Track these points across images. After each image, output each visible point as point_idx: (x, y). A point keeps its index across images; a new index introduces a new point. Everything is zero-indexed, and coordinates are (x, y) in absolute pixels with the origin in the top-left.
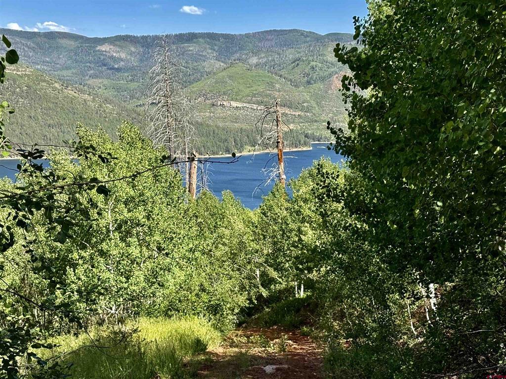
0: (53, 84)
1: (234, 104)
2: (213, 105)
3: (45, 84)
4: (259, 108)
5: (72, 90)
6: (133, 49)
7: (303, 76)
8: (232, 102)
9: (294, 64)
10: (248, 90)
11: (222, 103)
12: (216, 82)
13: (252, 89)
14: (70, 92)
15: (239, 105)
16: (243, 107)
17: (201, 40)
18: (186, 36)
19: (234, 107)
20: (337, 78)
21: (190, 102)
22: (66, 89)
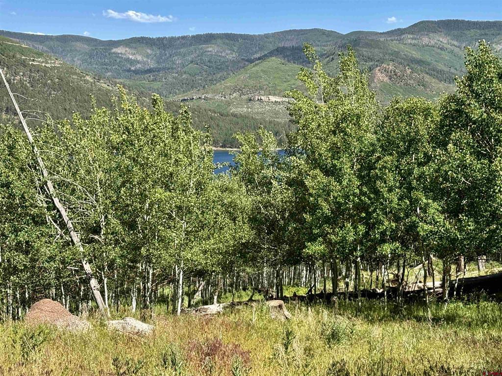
0: (84, 77)
1: (273, 99)
2: (250, 100)
3: (76, 77)
5: (105, 83)
8: (270, 96)
9: (328, 59)
10: (285, 84)
11: (259, 98)
12: (250, 77)
13: (290, 83)
14: (103, 85)
15: (278, 99)
16: (282, 102)
17: (219, 41)
18: (204, 37)
19: (273, 102)
20: (379, 70)
21: (225, 98)
22: (98, 82)
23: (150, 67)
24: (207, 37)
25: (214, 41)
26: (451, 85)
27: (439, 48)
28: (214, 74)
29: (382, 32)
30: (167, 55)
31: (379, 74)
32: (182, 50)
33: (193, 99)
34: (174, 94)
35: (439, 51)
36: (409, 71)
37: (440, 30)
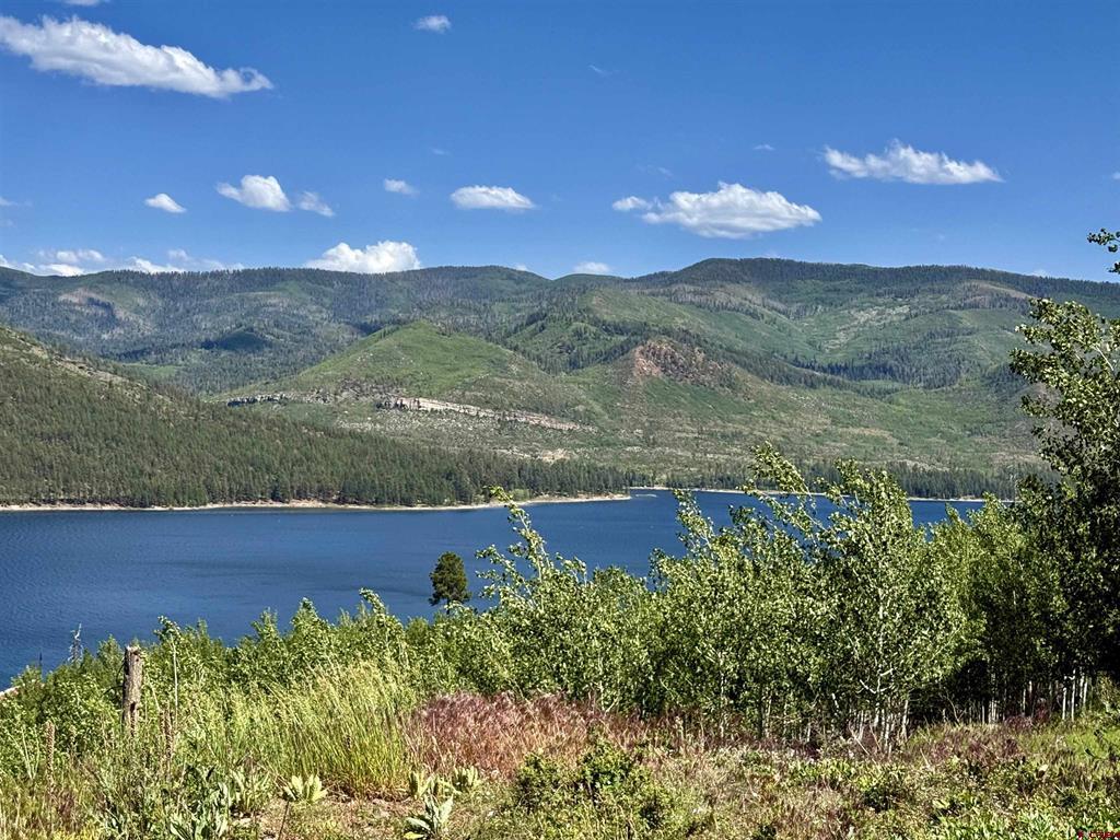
0: (29, 348)
1: (427, 404)
2: (379, 406)
3: (11, 349)
4: (481, 414)
5: (74, 363)
6: (141, 302)
7: (558, 350)
8: (421, 400)
9: (533, 326)
10: (451, 375)
11: (399, 402)
12: (375, 359)
13: (460, 373)
14: (69, 366)
15: (438, 406)
16: (448, 412)
17: (292, 286)
18: (261, 276)
19: (427, 411)
20: (642, 352)
21: (325, 400)
22: (60, 360)
23: (143, 334)
24: (266, 274)
25: (281, 285)
26: (784, 388)
27: (747, 313)
28: (289, 352)
29: (629, 277)
30: (181, 310)
31: (641, 360)
32: (213, 301)
33: (255, 401)
34: (210, 392)
35: (749, 319)
36: (700, 357)
37: (746, 278)
